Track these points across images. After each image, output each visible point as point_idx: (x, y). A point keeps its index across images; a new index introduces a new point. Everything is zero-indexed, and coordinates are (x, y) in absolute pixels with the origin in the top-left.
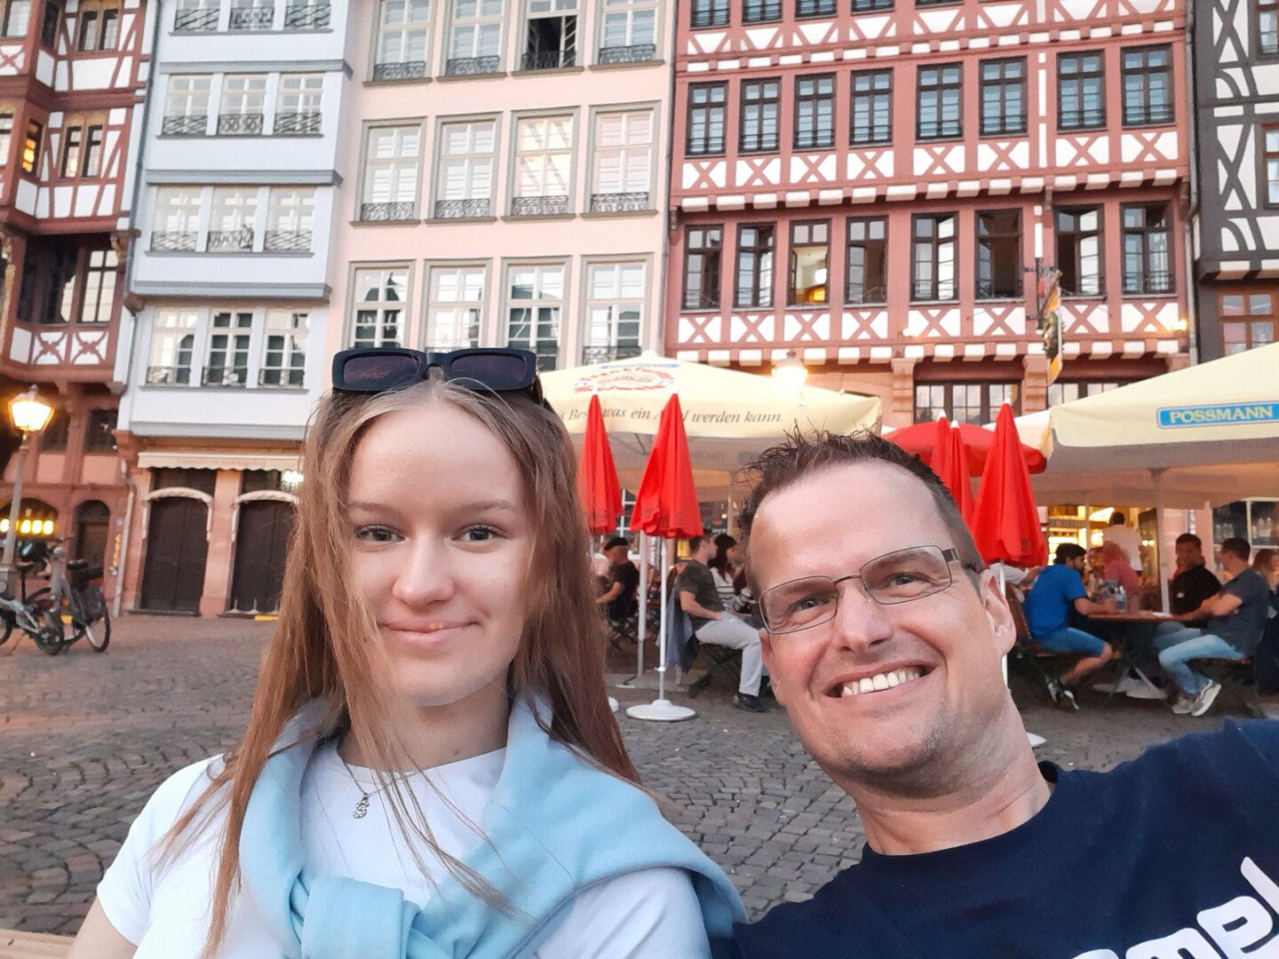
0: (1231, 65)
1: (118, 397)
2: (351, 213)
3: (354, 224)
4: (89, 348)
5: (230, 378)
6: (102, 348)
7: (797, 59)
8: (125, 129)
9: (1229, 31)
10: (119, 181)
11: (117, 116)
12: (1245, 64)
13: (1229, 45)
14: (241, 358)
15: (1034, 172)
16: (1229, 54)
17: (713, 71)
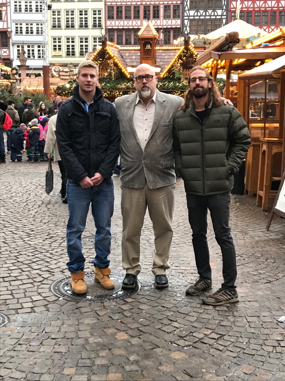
0: (187, 10)
1: (12, 61)
2: (50, 27)
3: (51, 29)
4: (5, 52)
5: (32, 57)
6: (8, 52)
7: (125, 3)
8: (6, 11)
9: (187, 5)
10: (7, 21)
11: (4, 8)
12: (189, 10)
13: (187, 6)
14: (33, 54)
15: (160, 25)
16: (187, 9)
17: (111, 4)
